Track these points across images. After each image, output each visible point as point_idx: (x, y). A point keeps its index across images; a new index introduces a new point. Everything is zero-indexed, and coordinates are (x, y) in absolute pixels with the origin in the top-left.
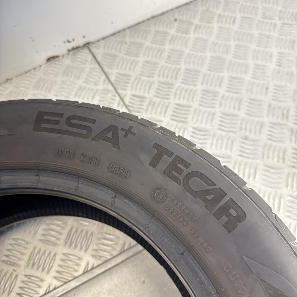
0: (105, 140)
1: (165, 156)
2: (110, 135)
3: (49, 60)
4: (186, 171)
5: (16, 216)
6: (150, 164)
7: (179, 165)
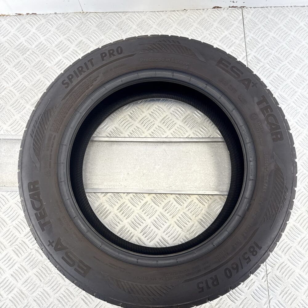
0: (243, 84)
1: (265, 103)
2: (246, 83)
3: (214, 8)
4: (270, 113)
5: (171, 96)
6: (257, 103)
7: (268, 109)
